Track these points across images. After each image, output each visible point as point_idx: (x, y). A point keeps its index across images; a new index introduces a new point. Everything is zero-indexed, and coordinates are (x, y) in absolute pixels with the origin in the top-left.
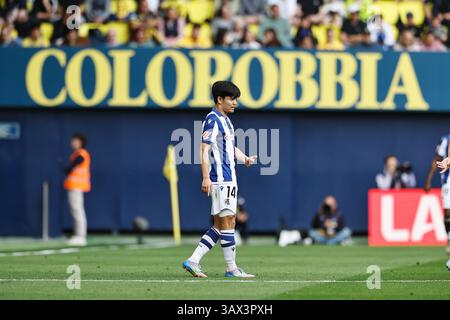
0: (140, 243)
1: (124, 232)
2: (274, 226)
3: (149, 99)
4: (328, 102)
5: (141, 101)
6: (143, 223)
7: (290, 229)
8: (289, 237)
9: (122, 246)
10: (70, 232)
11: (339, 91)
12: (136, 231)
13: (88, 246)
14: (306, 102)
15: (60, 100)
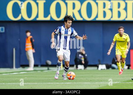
0: (48, 69)
1: (42, 66)
3: (51, 17)
4: (115, 18)
7: (102, 64)
9: (42, 71)
11: (119, 14)
15: (19, 18)
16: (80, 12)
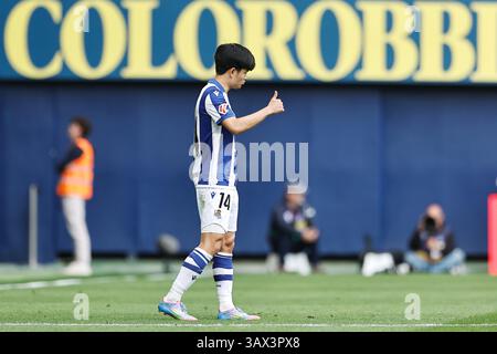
0: (167, 272)
1: (145, 256)
2: (356, 247)
3: (180, 69)
4: (432, 72)
5: (167, 71)
6: (171, 243)
7: (378, 251)
8: (376, 263)
9: (141, 276)
10: (68, 256)
11: (447, 56)
12: (161, 255)
13: (93, 276)
14: (400, 73)
15: (53, 69)
16: (292, 45)
